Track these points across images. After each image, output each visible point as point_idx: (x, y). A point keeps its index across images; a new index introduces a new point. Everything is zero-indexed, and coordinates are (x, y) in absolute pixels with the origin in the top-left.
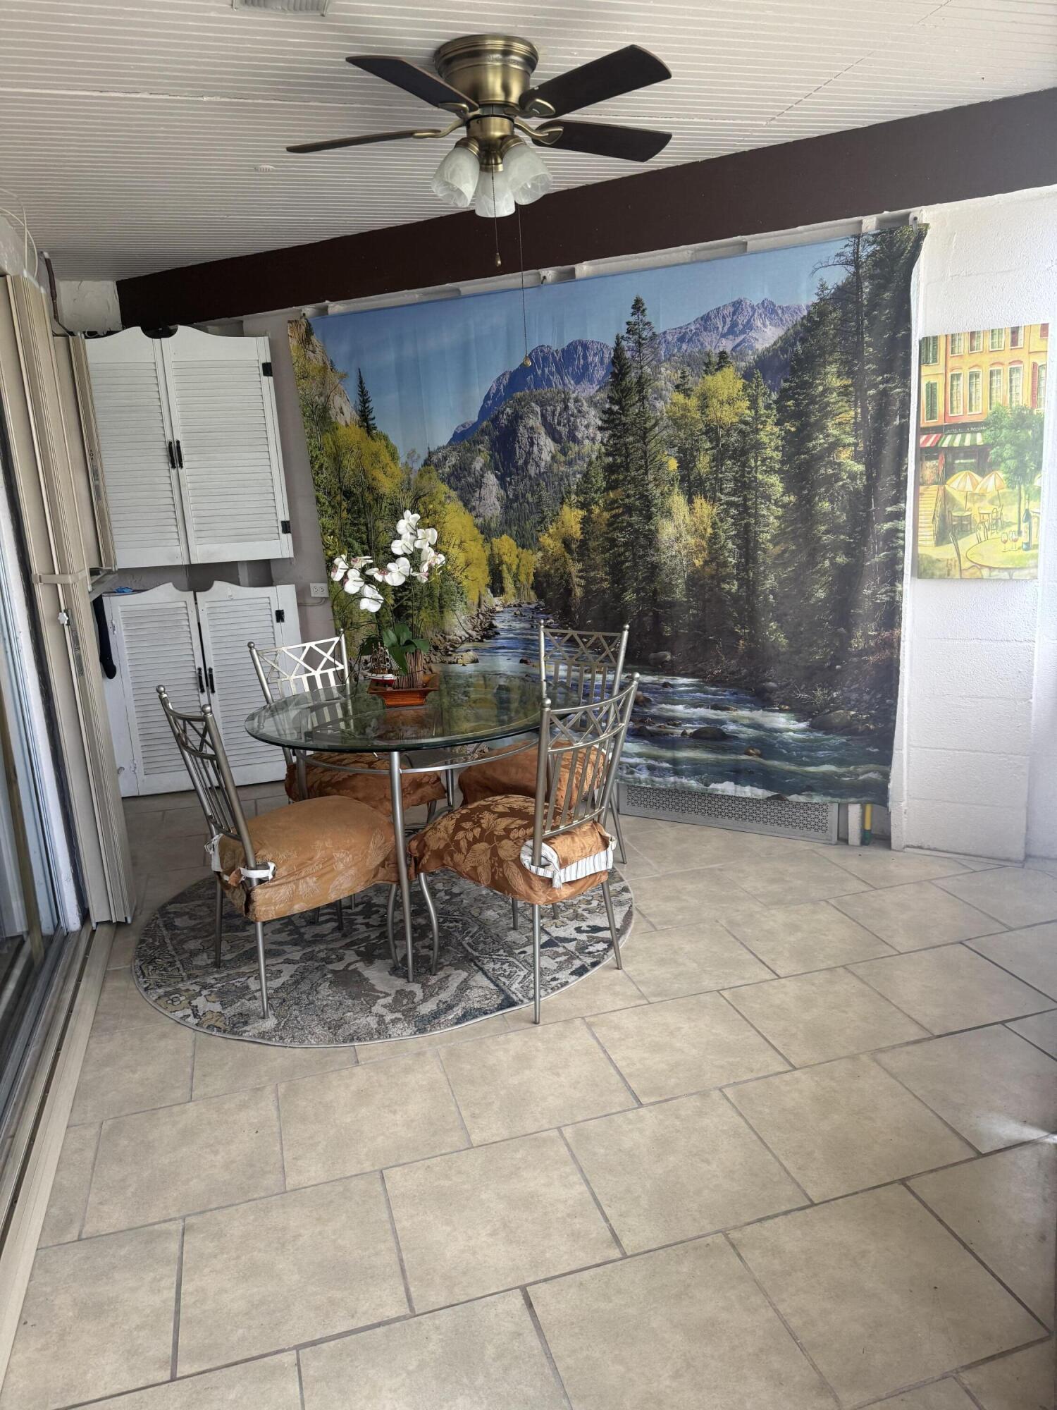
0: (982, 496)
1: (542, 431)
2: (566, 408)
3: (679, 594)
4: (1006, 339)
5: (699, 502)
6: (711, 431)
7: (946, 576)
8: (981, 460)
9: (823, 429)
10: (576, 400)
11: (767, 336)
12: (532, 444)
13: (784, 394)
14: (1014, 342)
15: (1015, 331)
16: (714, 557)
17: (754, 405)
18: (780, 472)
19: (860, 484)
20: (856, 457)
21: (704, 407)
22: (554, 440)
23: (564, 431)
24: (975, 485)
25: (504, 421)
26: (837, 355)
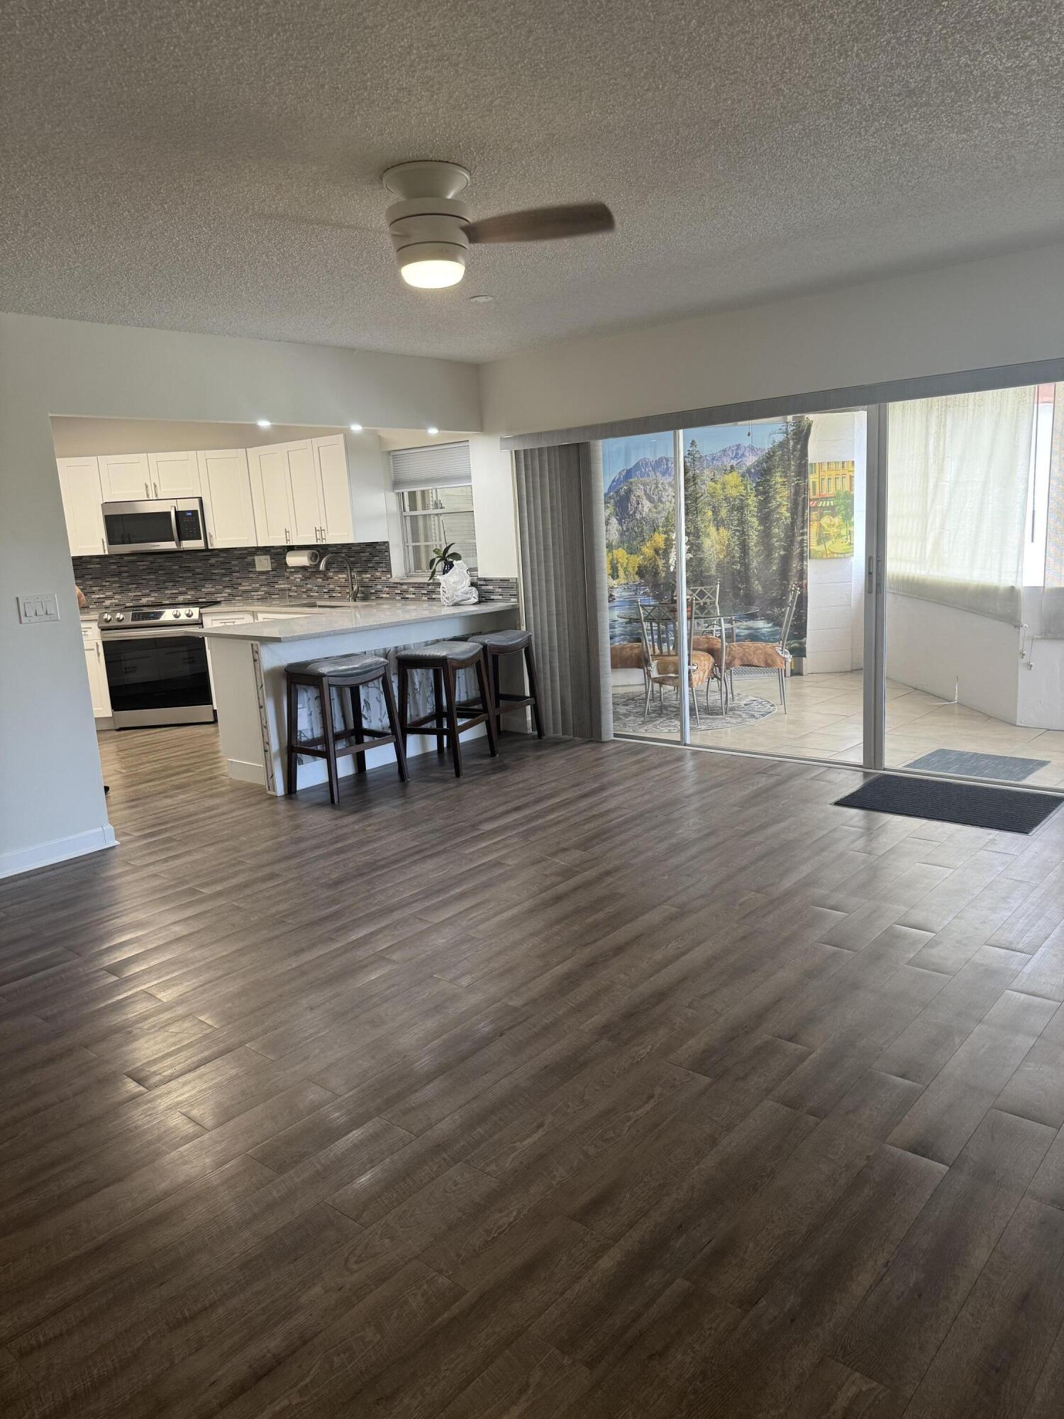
0: (834, 525)
1: (644, 497)
2: (657, 487)
3: (713, 572)
4: (840, 465)
5: (721, 529)
6: (726, 499)
7: (822, 558)
8: (833, 511)
9: (775, 499)
10: (662, 484)
11: (750, 460)
12: (638, 504)
13: (758, 484)
14: (843, 467)
15: (843, 463)
16: (729, 553)
17: (746, 488)
18: (757, 516)
19: (789, 521)
20: (787, 511)
21: (723, 489)
22: (651, 502)
23: (656, 498)
24: (831, 521)
25: (622, 492)
26: (780, 469)
